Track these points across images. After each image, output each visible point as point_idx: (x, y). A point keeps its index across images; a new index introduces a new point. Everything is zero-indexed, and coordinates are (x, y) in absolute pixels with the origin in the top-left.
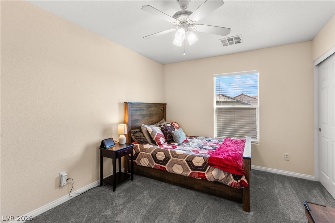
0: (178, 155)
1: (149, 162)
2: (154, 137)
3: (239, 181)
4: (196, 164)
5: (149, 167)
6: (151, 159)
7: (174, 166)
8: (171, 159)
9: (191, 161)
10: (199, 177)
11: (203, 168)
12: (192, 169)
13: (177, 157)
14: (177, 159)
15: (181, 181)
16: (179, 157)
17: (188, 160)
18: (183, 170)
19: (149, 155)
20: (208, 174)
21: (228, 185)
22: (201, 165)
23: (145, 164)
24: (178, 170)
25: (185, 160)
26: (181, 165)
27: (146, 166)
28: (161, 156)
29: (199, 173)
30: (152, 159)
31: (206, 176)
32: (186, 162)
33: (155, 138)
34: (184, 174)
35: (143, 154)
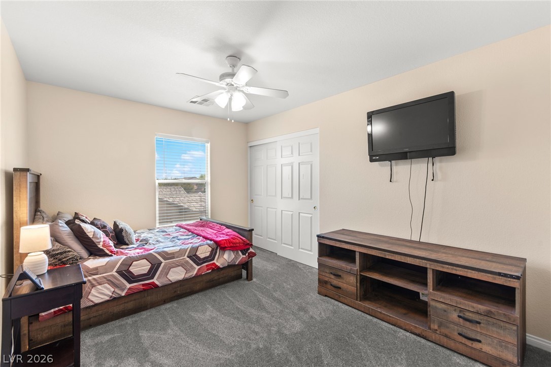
0: (173, 254)
1: (113, 290)
2: (99, 242)
3: (247, 254)
4: (202, 256)
5: (115, 298)
6: (117, 282)
7: (170, 272)
8: (162, 265)
9: (195, 255)
10: (208, 270)
11: (212, 256)
12: (198, 265)
13: (173, 258)
14: (174, 260)
15: (175, 292)
16: (176, 255)
17: (191, 255)
18: (186, 271)
19: (112, 275)
20: (219, 260)
21: (237, 264)
22: (208, 254)
23: (102, 297)
24: (177, 275)
25: (186, 257)
26: (182, 266)
27: (108, 298)
28: (140, 268)
29: (207, 266)
30: (120, 280)
31: (217, 264)
32: (188, 259)
33: (101, 243)
34: (188, 276)
35: (94, 279)
